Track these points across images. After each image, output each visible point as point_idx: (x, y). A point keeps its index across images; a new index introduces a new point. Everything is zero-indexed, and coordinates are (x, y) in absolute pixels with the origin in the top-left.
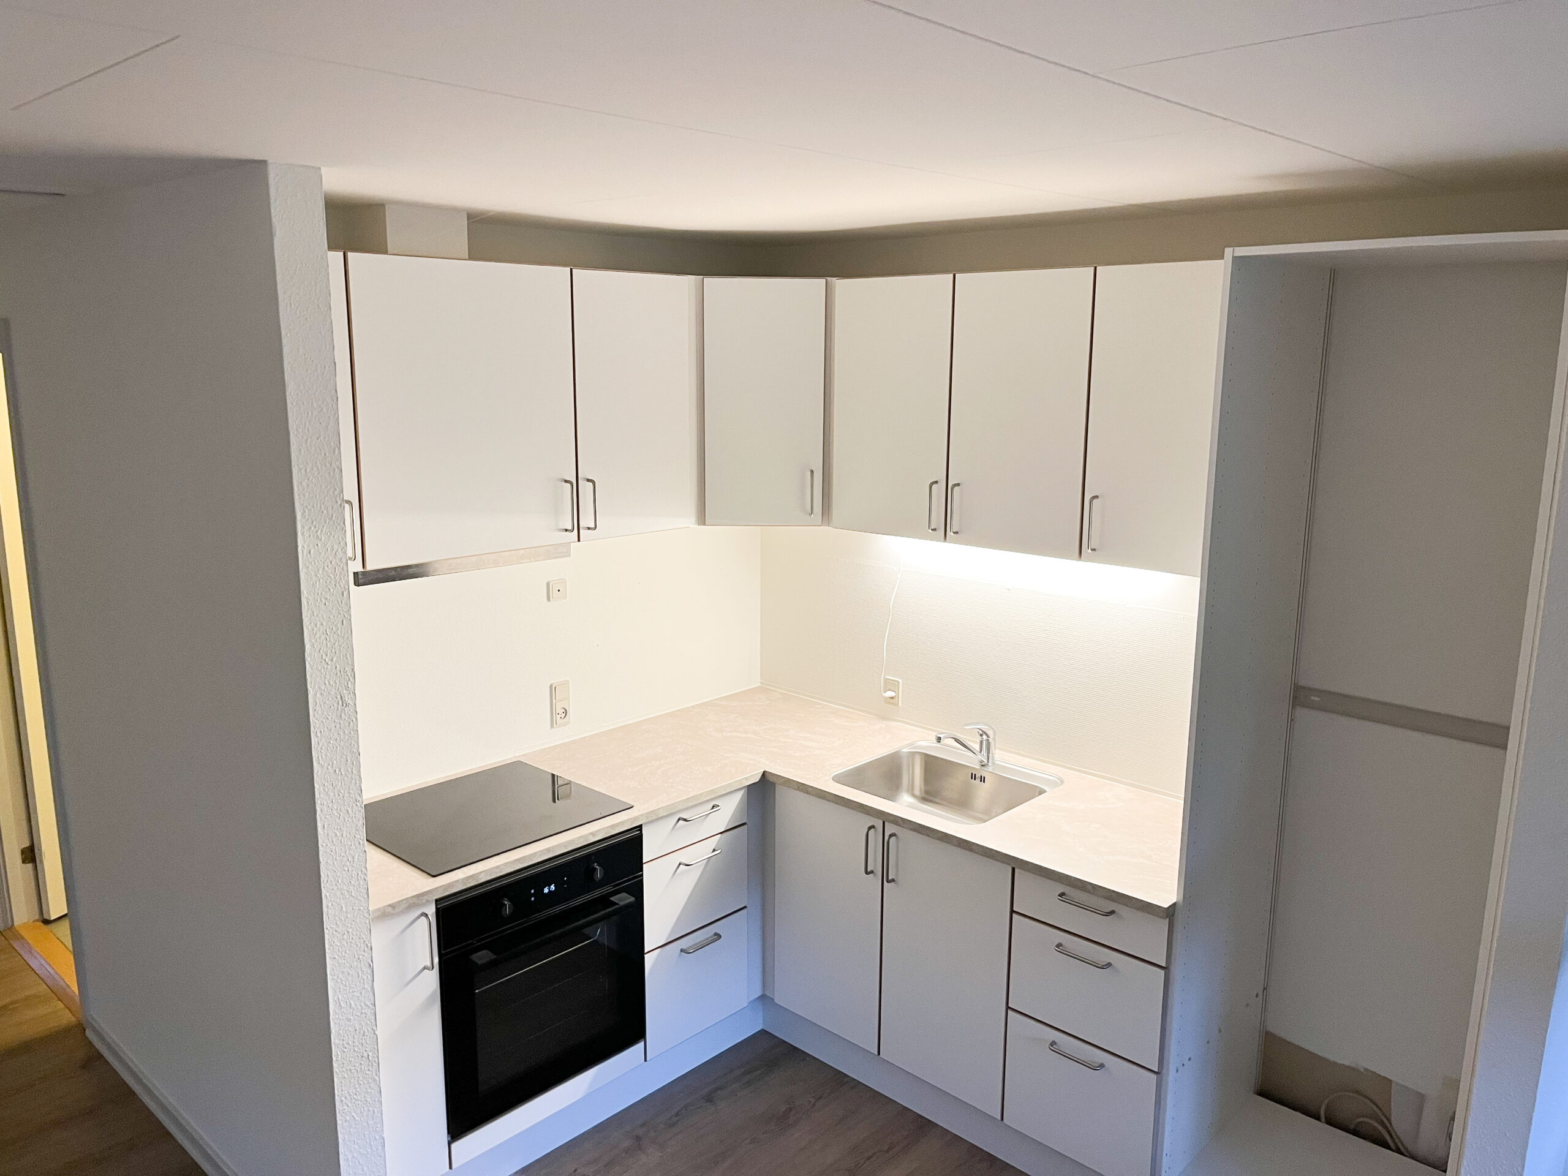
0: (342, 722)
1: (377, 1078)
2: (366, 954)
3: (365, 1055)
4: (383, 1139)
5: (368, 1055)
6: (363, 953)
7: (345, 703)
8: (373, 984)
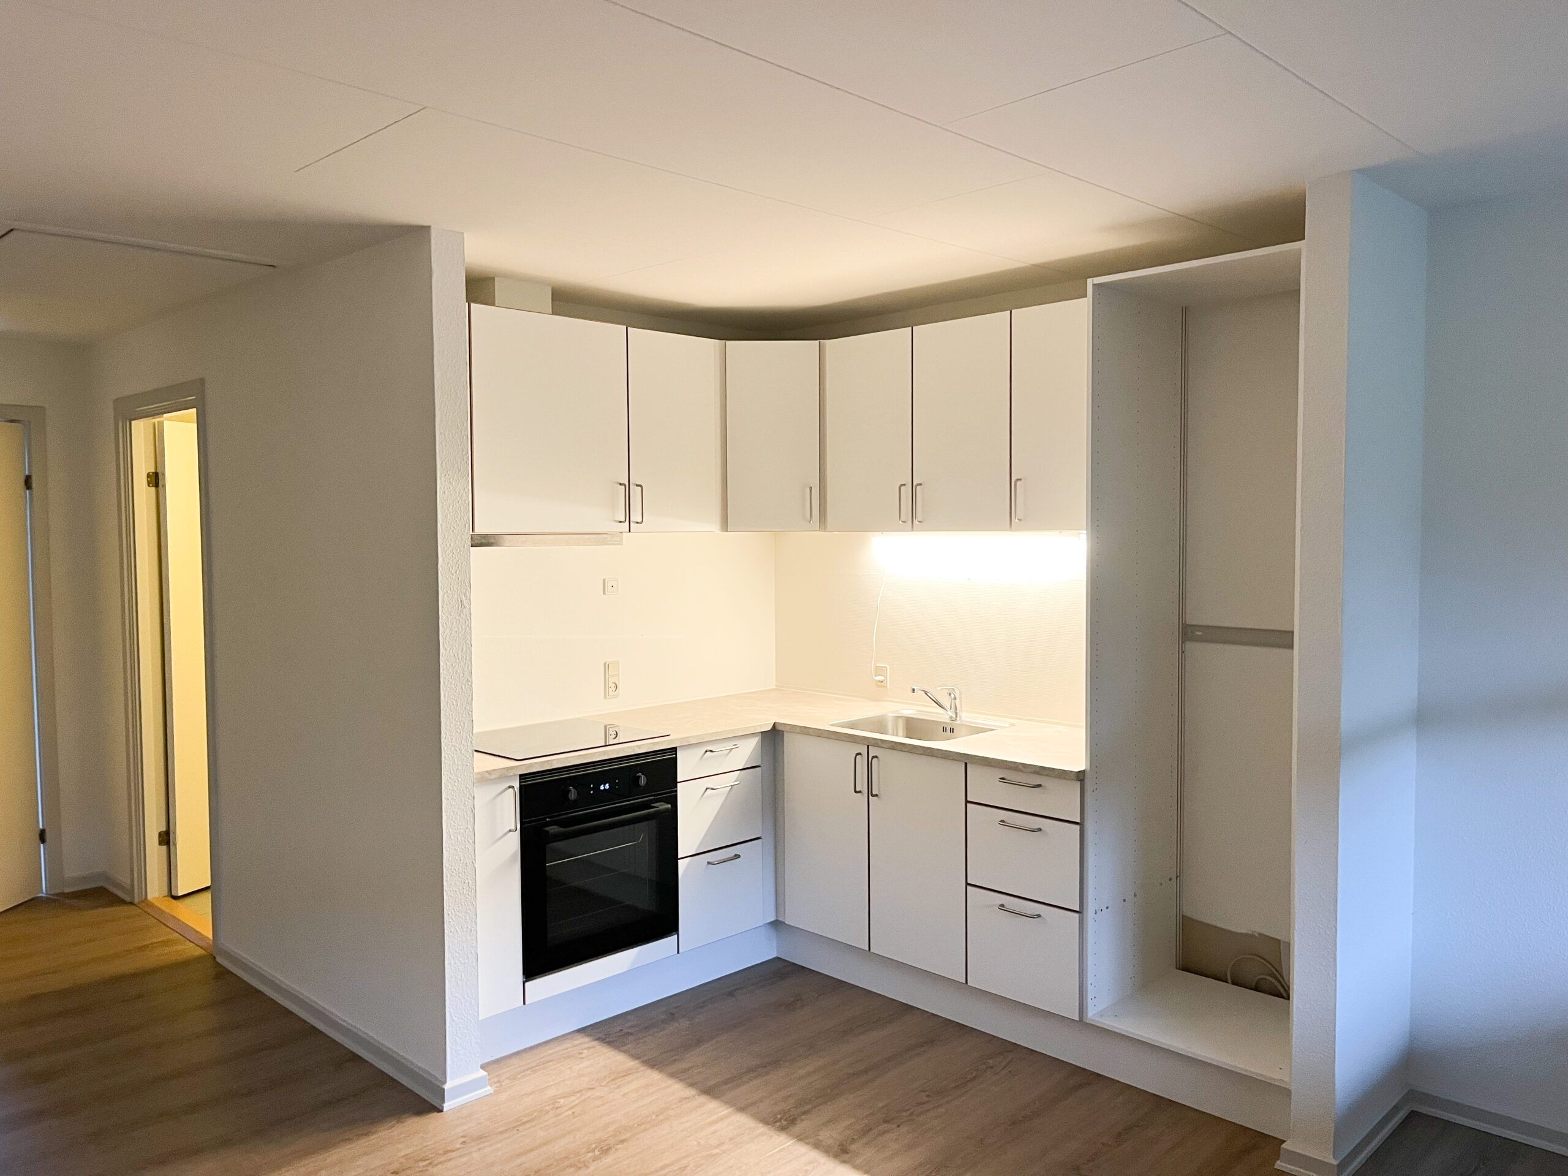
0: (461, 620)
1: (474, 903)
2: (470, 802)
3: (467, 882)
4: (477, 954)
5: (469, 883)
6: (467, 799)
7: (463, 605)
8: (474, 827)
